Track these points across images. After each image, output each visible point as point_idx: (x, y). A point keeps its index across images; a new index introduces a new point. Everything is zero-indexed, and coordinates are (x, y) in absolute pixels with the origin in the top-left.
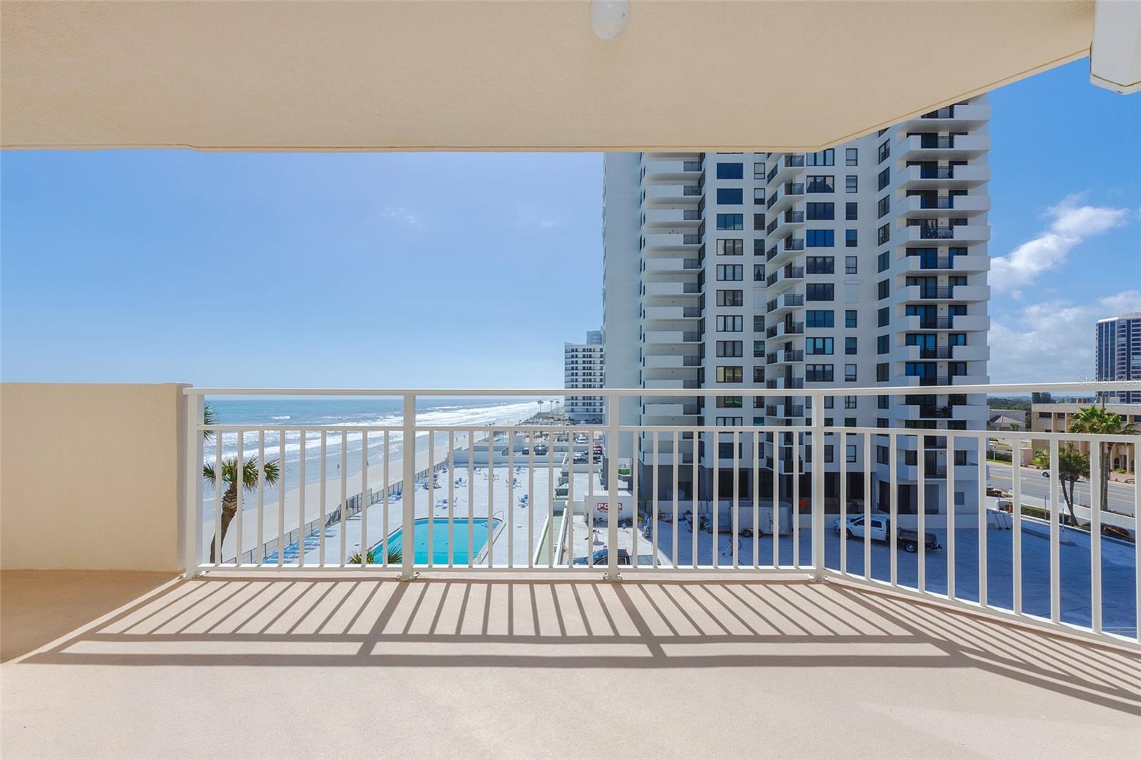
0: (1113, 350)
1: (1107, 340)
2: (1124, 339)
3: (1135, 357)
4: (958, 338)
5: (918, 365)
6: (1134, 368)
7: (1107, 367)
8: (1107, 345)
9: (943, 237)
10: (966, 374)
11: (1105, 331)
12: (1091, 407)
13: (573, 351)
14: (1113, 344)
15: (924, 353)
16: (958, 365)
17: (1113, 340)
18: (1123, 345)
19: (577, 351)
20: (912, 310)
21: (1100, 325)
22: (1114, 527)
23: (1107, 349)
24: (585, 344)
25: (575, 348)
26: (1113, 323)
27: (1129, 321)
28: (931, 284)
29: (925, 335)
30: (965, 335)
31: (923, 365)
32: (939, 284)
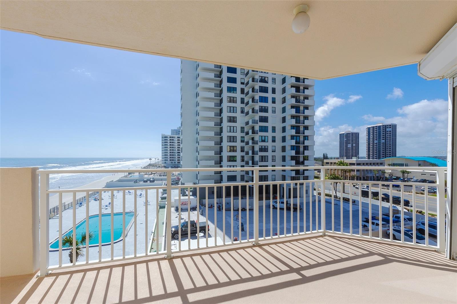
0: (343, 142)
1: (342, 139)
2: (346, 139)
3: (349, 145)
4: (306, 138)
5: (294, 146)
6: (348, 148)
7: (342, 148)
8: (342, 141)
9: (302, 103)
10: (308, 150)
11: (341, 136)
12: (340, 161)
13: (165, 137)
14: (343, 140)
15: (296, 143)
16: (306, 147)
17: (343, 139)
18: (346, 141)
19: (167, 137)
20: (293, 127)
21: (340, 134)
22: (347, 198)
23: (342, 142)
24: (170, 134)
25: (166, 136)
26: (343, 134)
27: (347, 133)
28: (298, 119)
29: (296, 136)
30: (308, 137)
31: (296, 147)
32: (301, 119)
